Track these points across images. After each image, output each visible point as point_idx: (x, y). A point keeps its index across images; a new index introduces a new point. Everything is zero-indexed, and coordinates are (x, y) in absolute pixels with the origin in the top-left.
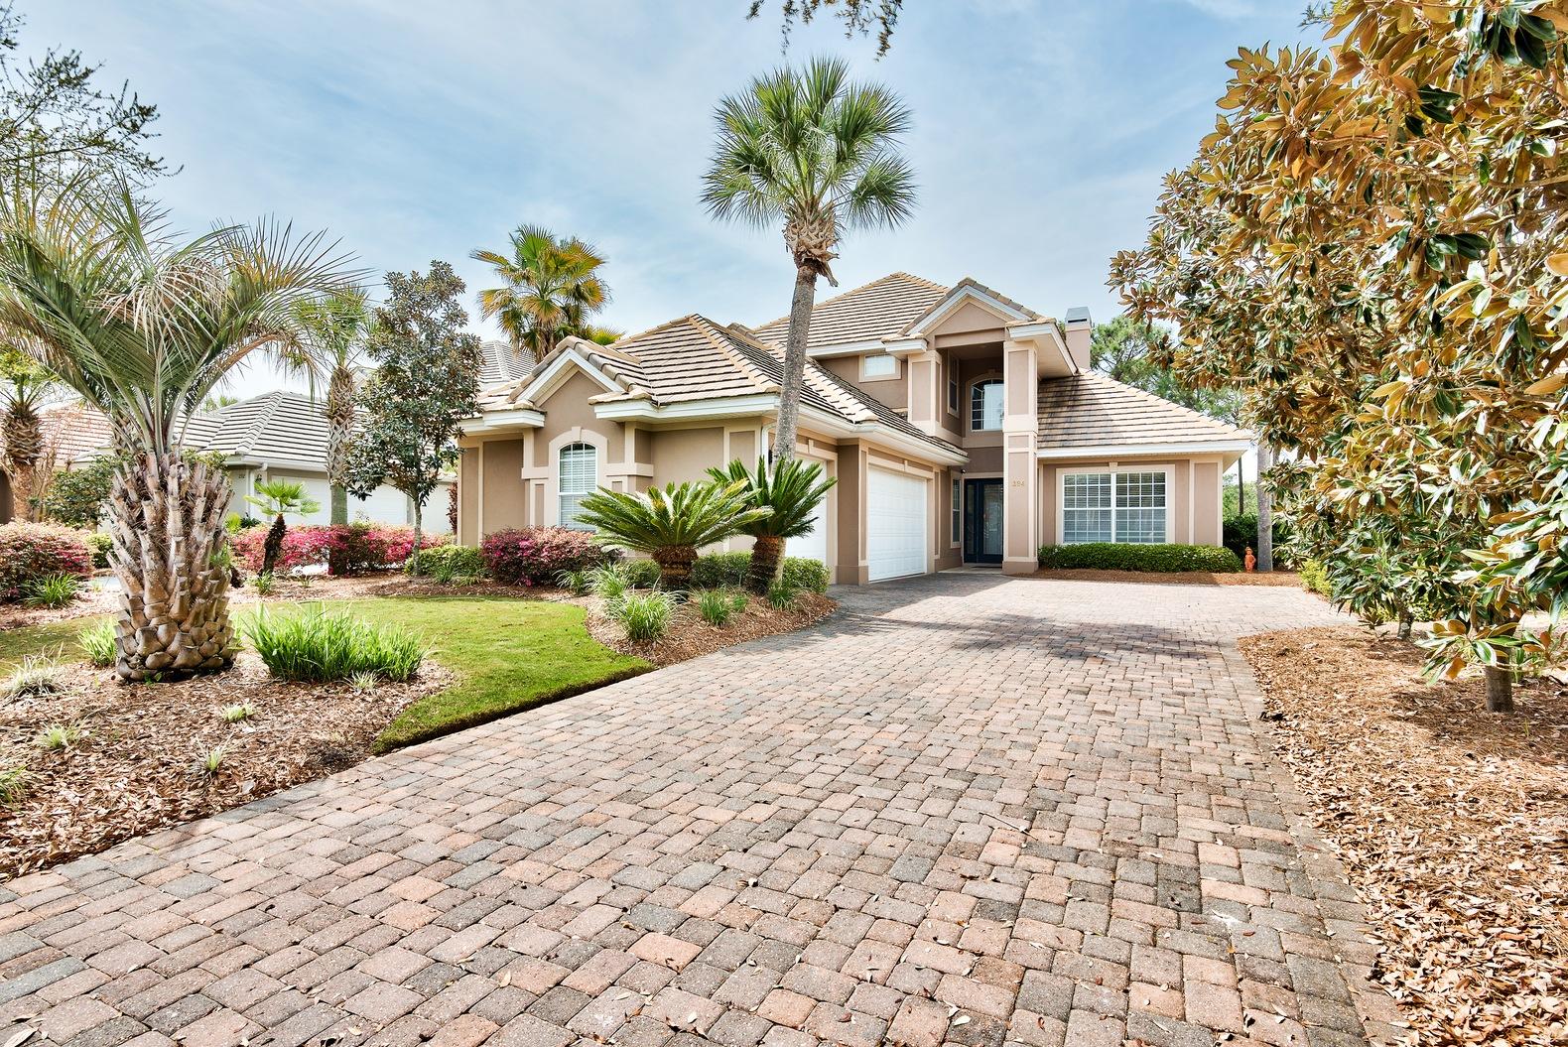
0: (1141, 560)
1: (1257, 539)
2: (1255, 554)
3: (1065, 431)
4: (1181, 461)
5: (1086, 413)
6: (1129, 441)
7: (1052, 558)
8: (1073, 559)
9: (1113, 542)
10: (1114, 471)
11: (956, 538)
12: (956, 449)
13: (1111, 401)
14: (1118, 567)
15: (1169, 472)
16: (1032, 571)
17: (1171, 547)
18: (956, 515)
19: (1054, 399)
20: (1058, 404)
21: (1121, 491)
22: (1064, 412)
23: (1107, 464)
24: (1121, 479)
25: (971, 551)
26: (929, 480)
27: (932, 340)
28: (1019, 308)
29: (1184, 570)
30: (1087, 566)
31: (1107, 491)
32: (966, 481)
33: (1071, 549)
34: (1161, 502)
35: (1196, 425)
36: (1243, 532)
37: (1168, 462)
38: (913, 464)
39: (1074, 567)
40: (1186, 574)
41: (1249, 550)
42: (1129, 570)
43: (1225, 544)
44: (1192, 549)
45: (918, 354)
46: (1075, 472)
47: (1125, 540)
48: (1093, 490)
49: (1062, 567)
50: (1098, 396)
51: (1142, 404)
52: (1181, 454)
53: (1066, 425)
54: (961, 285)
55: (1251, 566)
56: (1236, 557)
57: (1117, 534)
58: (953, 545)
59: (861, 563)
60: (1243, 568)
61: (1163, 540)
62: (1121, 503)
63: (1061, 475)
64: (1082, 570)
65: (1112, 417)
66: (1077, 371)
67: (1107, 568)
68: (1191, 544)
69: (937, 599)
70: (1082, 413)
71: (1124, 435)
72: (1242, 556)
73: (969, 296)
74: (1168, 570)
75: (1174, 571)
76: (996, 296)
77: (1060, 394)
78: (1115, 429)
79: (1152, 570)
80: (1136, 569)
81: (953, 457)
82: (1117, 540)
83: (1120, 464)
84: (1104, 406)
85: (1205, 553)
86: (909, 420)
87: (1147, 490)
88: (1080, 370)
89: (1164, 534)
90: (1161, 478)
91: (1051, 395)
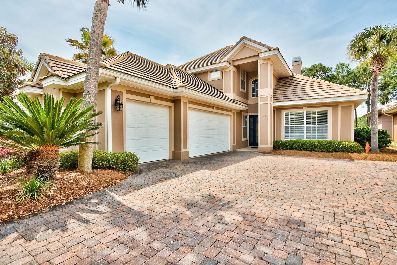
0: (317, 147)
1: (371, 139)
2: (370, 145)
3: (285, 95)
4: (334, 105)
5: (295, 88)
6: (311, 98)
7: (279, 146)
8: (287, 146)
9: (305, 139)
10: (305, 111)
11: (245, 136)
12: (242, 104)
13: (305, 83)
14: (306, 149)
15: (330, 111)
16: (269, 151)
17: (330, 142)
18: (245, 129)
19: (283, 85)
20: (284, 86)
21: (308, 118)
22: (286, 89)
23: (302, 108)
24: (308, 114)
25: (252, 142)
26: (230, 115)
27: (231, 62)
28: (264, 45)
29: (336, 151)
30: (292, 149)
31: (302, 118)
32: (250, 116)
33: (287, 142)
34: (326, 122)
35: (341, 90)
36: (364, 135)
37: (329, 106)
38: (217, 108)
39: (287, 149)
40: (337, 153)
41: (367, 143)
42: (311, 151)
43: (355, 140)
44: (340, 143)
45: (226, 68)
46: (289, 111)
47: (310, 138)
48: (297, 118)
49: (283, 149)
50: (300, 82)
51: (318, 84)
52: (335, 102)
53: (286, 93)
54: (241, 39)
55: (368, 150)
56: (360, 146)
57: (307, 136)
58: (243, 139)
59: (183, 150)
60: (364, 150)
61: (327, 138)
62: (308, 123)
63: (284, 112)
64: (290, 151)
65: (305, 89)
66: (293, 75)
67: (301, 150)
68: (339, 140)
69: (202, 171)
70: (293, 89)
71: (310, 95)
72: (364, 146)
73: (245, 44)
74: (328, 151)
75: (331, 152)
76: (255, 42)
77: (286, 83)
78: (306, 94)
79: (321, 151)
80: (314, 151)
81: (241, 107)
82: (307, 138)
83: (308, 107)
84: (302, 86)
85: (346, 144)
86: (224, 93)
87: (319, 118)
88: (294, 74)
89: (327, 136)
90: (326, 113)
91: (282, 83)
